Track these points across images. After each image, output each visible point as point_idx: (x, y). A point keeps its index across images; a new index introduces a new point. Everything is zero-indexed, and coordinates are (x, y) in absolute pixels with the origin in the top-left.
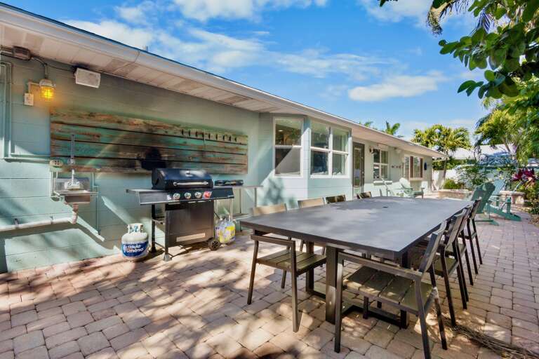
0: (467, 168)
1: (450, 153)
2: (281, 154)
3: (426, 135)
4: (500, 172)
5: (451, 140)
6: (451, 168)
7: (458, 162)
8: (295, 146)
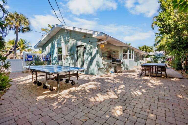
0: (153, 57)
1: (148, 53)
2: (124, 55)
3: (142, 48)
4: (162, 58)
5: (149, 50)
6: (148, 57)
7: (150, 56)
8: (127, 53)
